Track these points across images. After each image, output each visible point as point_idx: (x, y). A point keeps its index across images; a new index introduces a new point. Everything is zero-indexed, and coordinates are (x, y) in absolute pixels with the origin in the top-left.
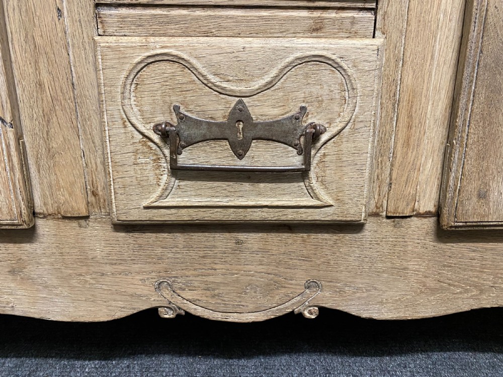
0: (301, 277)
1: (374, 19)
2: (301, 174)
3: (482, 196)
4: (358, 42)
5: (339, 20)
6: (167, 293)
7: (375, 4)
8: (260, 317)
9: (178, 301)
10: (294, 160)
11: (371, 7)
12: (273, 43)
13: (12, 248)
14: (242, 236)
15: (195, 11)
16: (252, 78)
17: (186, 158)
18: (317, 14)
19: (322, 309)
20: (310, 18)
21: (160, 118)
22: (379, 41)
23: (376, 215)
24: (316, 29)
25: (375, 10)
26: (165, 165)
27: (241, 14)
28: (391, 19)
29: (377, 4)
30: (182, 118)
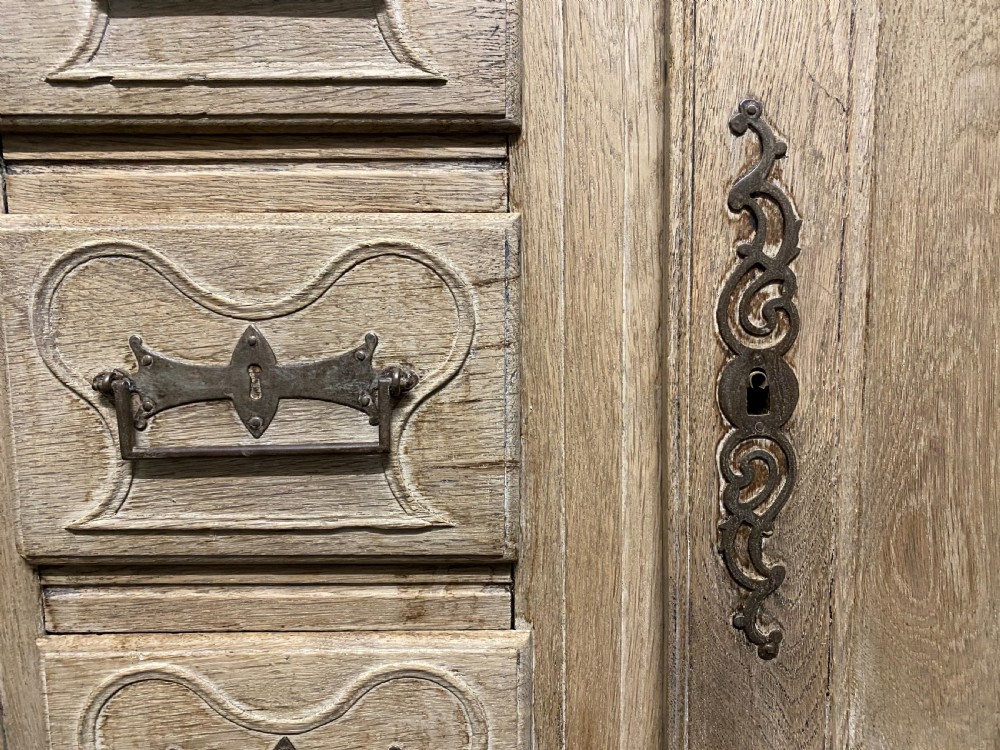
1: (510, 599)
4: (484, 645)
5: (450, 601)
7: (509, 577)
11: (502, 581)
12: (335, 646)
15: (207, 592)
16: (298, 702)
18: (413, 593)
20: (401, 599)
22: (522, 634)
24: (414, 617)
25: (511, 586)
27: (285, 596)
28: (540, 597)
29: (513, 577)
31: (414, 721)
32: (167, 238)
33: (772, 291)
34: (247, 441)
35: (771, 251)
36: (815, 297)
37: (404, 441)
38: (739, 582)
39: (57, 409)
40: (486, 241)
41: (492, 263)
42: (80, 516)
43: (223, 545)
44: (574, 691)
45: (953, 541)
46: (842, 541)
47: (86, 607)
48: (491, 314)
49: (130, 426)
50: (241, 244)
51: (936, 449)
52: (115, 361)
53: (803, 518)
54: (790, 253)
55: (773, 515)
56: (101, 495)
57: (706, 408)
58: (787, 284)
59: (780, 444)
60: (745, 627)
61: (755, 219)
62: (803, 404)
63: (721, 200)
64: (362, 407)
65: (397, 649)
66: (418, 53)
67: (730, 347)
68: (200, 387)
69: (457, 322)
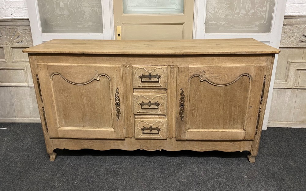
0: (159, 145)
2: (158, 134)
3: (180, 136)
4: (164, 120)
5: (162, 117)
6: (141, 147)
8: (154, 150)
9: (143, 148)
10: (157, 132)
12: (154, 120)
13: (122, 141)
14: (151, 140)
16: (152, 123)
17: (144, 132)
19: (162, 150)
21: (141, 128)
22: (167, 119)
23: (168, 138)
24: (159, 118)
25: (166, 116)
26: (142, 132)
27: (151, 117)
28: (168, 117)
30: (144, 127)
31: (159, 125)
32: (144, 95)
33: (183, 99)
34: (149, 107)
35: (183, 97)
36: (186, 100)
37: (159, 107)
38: (181, 117)
39: (137, 105)
40: (165, 96)
41: (165, 97)
42: (138, 112)
43: (147, 114)
44: (170, 124)
45: (195, 114)
46: (188, 114)
47: (137, 117)
48: (165, 100)
49: (142, 106)
50: (149, 95)
51: (194, 108)
52: (141, 102)
53: (185, 113)
54: (184, 97)
55: (183, 113)
56: (139, 110)
57: (179, 106)
58: (184, 99)
59: (183, 108)
60: (181, 119)
61: (182, 95)
62: (185, 106)
63: (180, 94)
64: (156, 105)
65: (158, 120)
66: (161, 85)
67: (180, 102)
68: (146, 104)
69: (163, 100)
